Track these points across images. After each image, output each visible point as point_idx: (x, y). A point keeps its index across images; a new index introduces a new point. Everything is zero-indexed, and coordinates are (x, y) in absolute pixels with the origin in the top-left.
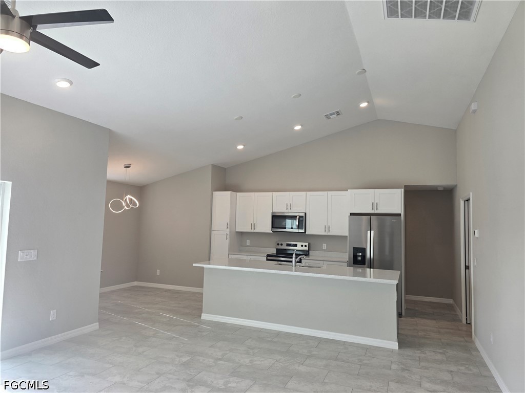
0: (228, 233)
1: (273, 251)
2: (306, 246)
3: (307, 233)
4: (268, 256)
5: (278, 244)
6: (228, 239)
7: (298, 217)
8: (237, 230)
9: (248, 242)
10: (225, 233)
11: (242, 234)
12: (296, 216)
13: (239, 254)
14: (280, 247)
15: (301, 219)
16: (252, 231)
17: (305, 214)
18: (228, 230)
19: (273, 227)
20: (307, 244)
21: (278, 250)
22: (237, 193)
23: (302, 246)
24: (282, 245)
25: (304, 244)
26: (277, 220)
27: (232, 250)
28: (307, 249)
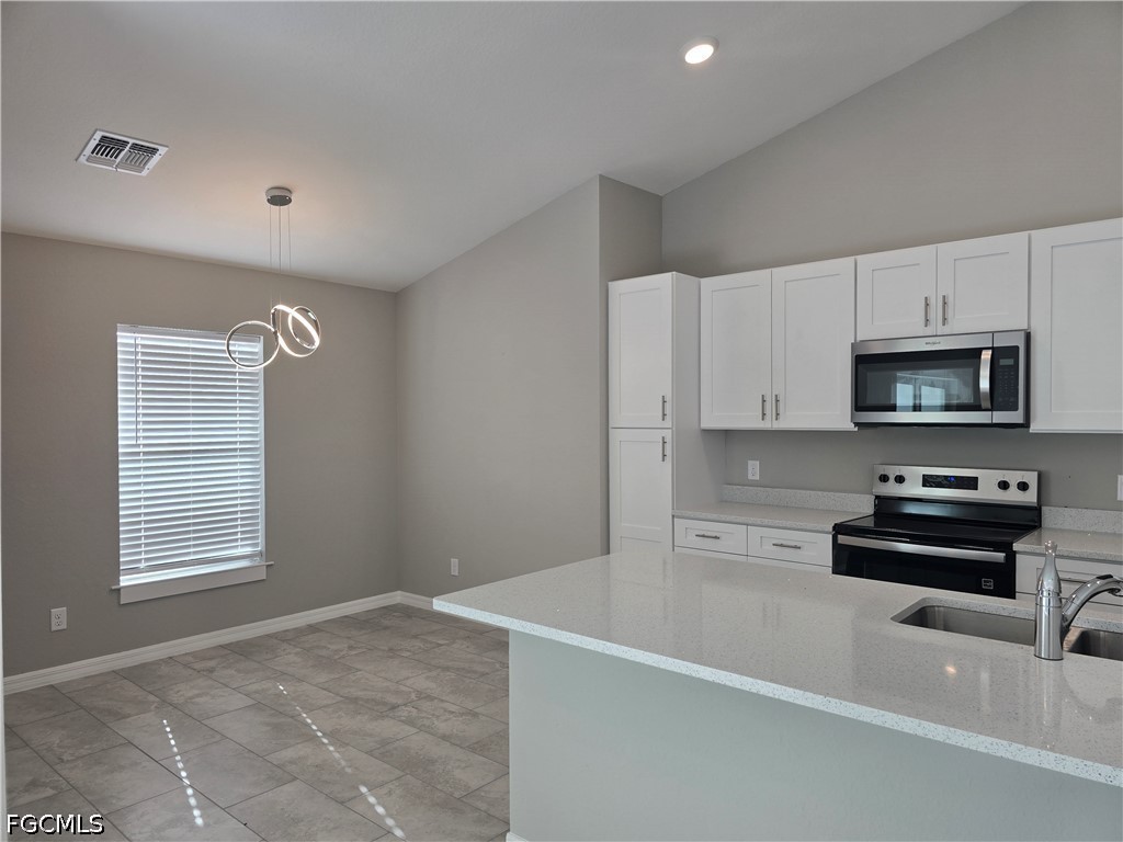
0: (668, 435)
1: (861, 507)
2: (1023, 486)
3: (1035, 427)
4: (839, 529)
5: (884, 478)
6: (668, 458)
7: (986, 356)
8: (706, 424)
9: (754, 470)
10: (658, 436)
11: (726, 438)
12: (976, 353)
13: (715, 516)
14: (892, 489)
15: (1003, 362)
16: (767, 425)
17: (1028, 337)
18: (668, 423)
19: (859, 405)
20: (1031, 478)
21: (881, 501)
22: (705, 281)
23: (1004, 485)
24: (900, 479)
25: (1014, 477)
26: (875, 376)
27: (685, 502)
28: (1030, 497)
